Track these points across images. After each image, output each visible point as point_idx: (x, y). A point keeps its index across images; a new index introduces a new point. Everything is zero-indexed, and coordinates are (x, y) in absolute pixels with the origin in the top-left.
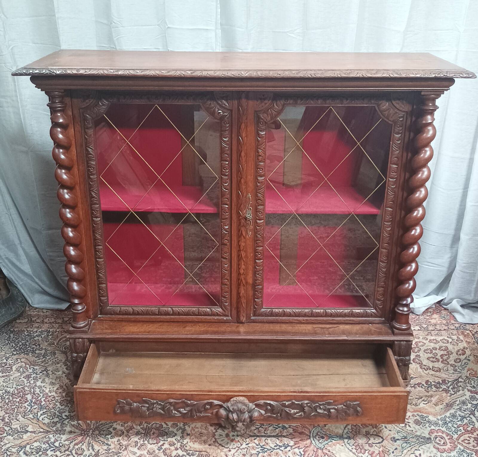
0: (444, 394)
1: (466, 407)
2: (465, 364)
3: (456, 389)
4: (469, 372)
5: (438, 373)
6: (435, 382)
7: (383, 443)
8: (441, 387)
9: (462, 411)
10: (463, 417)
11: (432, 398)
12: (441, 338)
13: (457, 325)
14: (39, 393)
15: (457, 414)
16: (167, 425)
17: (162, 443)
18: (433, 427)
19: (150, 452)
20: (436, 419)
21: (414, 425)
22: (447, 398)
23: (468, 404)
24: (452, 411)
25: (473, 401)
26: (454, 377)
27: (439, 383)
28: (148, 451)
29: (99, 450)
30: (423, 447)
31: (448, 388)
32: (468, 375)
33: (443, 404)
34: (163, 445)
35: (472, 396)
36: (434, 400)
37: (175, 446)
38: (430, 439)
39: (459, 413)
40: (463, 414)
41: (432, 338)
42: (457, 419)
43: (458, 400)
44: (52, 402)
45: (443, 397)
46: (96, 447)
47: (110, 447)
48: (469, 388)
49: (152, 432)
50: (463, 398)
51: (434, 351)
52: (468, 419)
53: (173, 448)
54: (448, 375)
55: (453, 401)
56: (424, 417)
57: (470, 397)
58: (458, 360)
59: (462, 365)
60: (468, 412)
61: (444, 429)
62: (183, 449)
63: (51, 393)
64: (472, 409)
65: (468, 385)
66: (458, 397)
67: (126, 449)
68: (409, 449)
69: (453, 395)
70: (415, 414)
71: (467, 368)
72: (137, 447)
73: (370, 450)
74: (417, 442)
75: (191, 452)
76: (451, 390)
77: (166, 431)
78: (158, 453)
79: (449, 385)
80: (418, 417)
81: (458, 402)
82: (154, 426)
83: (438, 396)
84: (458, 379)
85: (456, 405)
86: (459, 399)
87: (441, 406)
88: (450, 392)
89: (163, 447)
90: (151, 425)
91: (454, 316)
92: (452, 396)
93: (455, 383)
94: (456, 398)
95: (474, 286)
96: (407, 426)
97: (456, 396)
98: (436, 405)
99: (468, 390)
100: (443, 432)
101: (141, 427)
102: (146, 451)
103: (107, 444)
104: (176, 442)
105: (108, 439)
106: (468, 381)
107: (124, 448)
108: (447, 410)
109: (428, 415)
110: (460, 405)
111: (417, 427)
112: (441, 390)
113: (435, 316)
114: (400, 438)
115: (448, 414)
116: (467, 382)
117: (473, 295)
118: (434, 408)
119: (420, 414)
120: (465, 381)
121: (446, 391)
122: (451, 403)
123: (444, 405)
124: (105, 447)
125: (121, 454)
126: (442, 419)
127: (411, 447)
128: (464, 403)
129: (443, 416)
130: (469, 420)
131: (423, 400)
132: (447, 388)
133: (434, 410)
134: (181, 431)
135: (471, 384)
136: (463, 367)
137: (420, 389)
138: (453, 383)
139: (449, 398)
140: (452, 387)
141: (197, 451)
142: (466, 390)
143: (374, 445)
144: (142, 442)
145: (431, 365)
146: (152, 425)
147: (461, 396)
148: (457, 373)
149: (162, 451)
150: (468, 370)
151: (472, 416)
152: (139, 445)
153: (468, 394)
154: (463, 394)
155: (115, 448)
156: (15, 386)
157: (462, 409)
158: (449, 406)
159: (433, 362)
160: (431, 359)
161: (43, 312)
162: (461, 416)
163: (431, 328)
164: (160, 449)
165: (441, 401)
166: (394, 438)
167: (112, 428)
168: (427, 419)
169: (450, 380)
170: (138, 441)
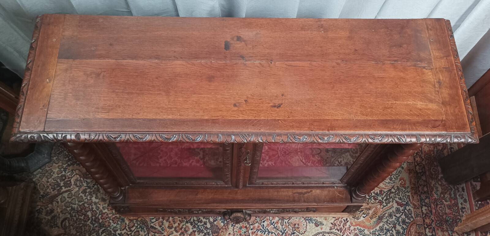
0: (379, 206)
1: (391, 220)
2: (399, 173)
3: (388, 201)
4: (400, 182)
8: (378, 198)
9: (388, 224)
10: (388, 230)
11: (370, 211)
14: (96, 210)
15: (384, 227)
22: (380, 210)
23: (393, 216)
24: (381, 224)
25: (397, 214)
26: (389, 188)
32: (399, 186)
33: (376, 216)
36: (371, 212)
39: (386, 226)
40: (388, 227)
42: (383, 232)
44: (107, 220)
45: (377, 210)
48: (397, 199)
50: (391, 211)
52: (391, 232)
54: (385, 185)
55: (383, 214)
56: (361, 230)
57: (396, 209)
59: (397, 174)
60: (392, 225)
63: (104, 210)
64: (395, 222)
65: (397, 196)
66: (388, 209)
69: (385, 206)
71: (400, 177)
76: (384, 202)
79: (383, 196)
83: (374, 208)
84: (391, 189)
85: (385, 217)
86: (389, 211)
88: (383, 204)
92: (384, 208)
93: (388, 193)
94: (386, 211)
97: (387, 208)
98: (372, 217)
99: (397, 202)
106: (398, 191)
108: (378, 223)
109: (365, 229)
110: (387, 218)
112: (377, 201)
115: (378, 228)
116: (397, 193)
118: (370, 221)
119: (359, 228)
120: (396, 192)
121: (381, 202)
122: (381, 215)
123: (376, 218)
126: (373, 233)
128: (390, 215)
129: (374, 230)
130: (391, 234)
131: (364, 214)
132: (382, 200)
133: (369, 223)
135: (399, 196)
136: (397, 176)
138: (387, 194)
139: (381, 210)
140: (385, 198)
142: (394, 201)
147: (390, 208)
148: (392, 182)
150: (400, 179)
151: (393, 229)
153: (395, 205)
154: (392, 207)
156: (77, 202)
157: (389, 222)
158: (380, 219)
162: (386, 230)
165: (375, 213)
169: (385, 190)
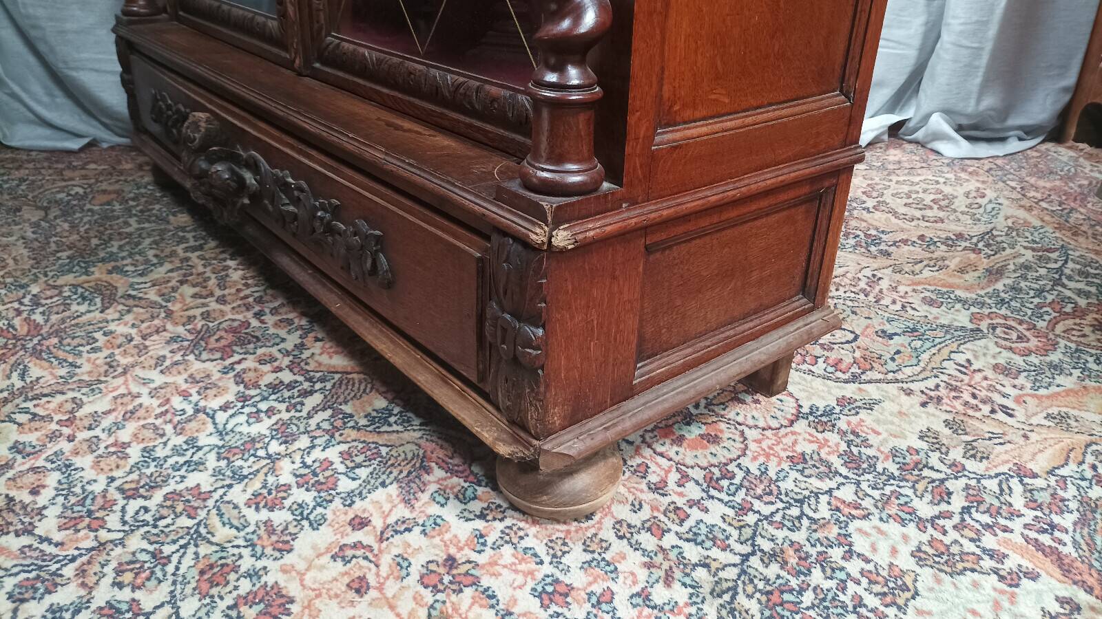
0: (972, 256)
1: (1035, 274)
2: (993, 210)
3: (994, 247)
4: (1010, 221)
5: (939, 225)
6: (938, 237)
7: (860, 342)
8: (959, 244)
9: (1030, 280)
10: (1040, 291)
11: (946, 262)
12: (922, 178)
13: (946, 161)
15: (1022, 285)
16: (262, 322)
17: (236, 358)
18: (973, 310)
19: (194, 378)
20: (974, 296)
21: (926, 307)
22: (980, 260)
23: (1039, 269)
24: (1007, 281)
25: (1047, 263)
26: (981, 230)
27: (948, 238)
28: (191, 376)
29: (38, 379)
30: (968, 345)
31: (976, 245)
32: (1011, 225)
33: (977, 270)
34: (239, 362)
35: (1041, 257)
36: (952, 264)
37: (276, 364)
38: (979, 330)
39: (1024, 283)
40: (1036, 286)
41: (901, 179)
42: (1028, 294)
43: (1011, 262)
45: (971, 260)
46: (35, 371)
47: (78, 370)
48: (1025, 244)
49: (216, 337)
50: (1021, 260)
51: (914, 196)
52: (1054, 292)
53: (267, 368)
54: (964, 227)
55: (999, 265)
56: (942, 292)
57: (1037, 257)
58: (976, 206)
59: (987, 212)
60: (1047, 282)
61: (1003, 311)
62: (296, 370)
64: (1053, 277)
65: (1021, 240)
66: (1008, 258)
67: (125, 373)
68: (934, 350)
69: (993, 255)
70: (919, 288)
71: (1002, 215)
72: (159, 368)
73: (827, 357)
74: (948, 337)
75: (318, 375)
76: (985, 249)
77: (258, 334)
78: (220, 379)
79: (974, 241)
80: (928, 294)
81: (1012, 267)
82: (224, 325)
83: (958, 259)
84: (990, 232)
85: (1010, 271)
87: (976, 274)
88: (984, 252)
89: (238, 368)
90: (216, 323)
91: (932, 150)
92: (992, 257)
93: (986, 237)
94: (1004, 261)
95: (978, 80)
96: (908, 309)
97: (1002, 257)
98: (962, 271)
99: (1027, 248)
100: (1005, 318)
101: (188, 327)
102: (185, 376)
103: (71, 365)
104: (279, 356)
105: (80, 354)
106: (1014, 233)
107: (120, 370)
108: (993, 280)
109: (952, 289)
110: (1020, 271)
111: (935, 311)
112: (959, 249)
113: (892, 151)
114: (899, 331)
115: (999, 287)
116: (1013, 235)
117: (973, 102)
118: (960, 278)
119: (931, 288)
120: (1008, 234)
121: (974, 250)
122: (995, 268)
123: (980, 272)
124: (63, 372)
125: (102, 386)
126: (988, 295)
127: (937, 348)
128: (1026, 267)
129: (989, 290)
130: (1058, 295)
131: (928, 266)
132: (973, 246)
133: (963, 281)
134: (299, 332)
135: (1027, 239)
136: (992, 214)
137: (912, 248)
138: (982, 237)
139: (985, 260)
140: (982, 243)
141: (337, 372)
142: (1019, 247)
143: (836, 347)
144: (178, 357)
145: (918, 214)
146: (220, 323)
147: (1014, 257)
148: (983, 223)
149: (231, 374)
150: (1007, 218)
151: (1060, 288)
152: (168, 363)
153: (1028, 252)
154: (1017, 254)
155: (90, 372)
157: (1030, 277)
158: (994, 273)
159: (921, 209)
160: (914, 206)
161: (28, 155)
162: (1034, 290)
163: (891, 167)
164: (225, 371)
165: (969, 265)
166: (883, 332)
167: (102, 332)
168: (952, 296)
169: (972, 234)
170: (169, 355)
